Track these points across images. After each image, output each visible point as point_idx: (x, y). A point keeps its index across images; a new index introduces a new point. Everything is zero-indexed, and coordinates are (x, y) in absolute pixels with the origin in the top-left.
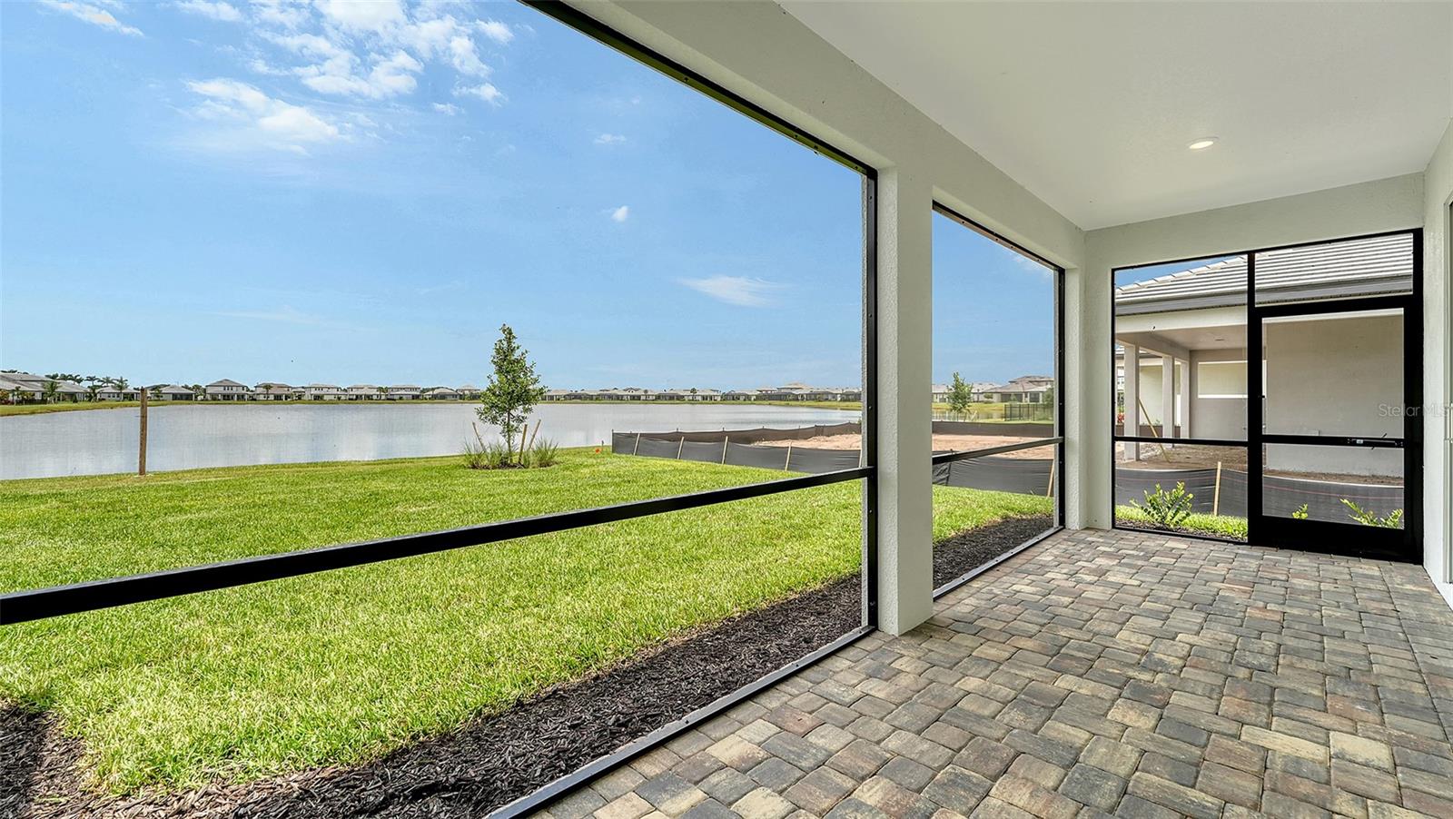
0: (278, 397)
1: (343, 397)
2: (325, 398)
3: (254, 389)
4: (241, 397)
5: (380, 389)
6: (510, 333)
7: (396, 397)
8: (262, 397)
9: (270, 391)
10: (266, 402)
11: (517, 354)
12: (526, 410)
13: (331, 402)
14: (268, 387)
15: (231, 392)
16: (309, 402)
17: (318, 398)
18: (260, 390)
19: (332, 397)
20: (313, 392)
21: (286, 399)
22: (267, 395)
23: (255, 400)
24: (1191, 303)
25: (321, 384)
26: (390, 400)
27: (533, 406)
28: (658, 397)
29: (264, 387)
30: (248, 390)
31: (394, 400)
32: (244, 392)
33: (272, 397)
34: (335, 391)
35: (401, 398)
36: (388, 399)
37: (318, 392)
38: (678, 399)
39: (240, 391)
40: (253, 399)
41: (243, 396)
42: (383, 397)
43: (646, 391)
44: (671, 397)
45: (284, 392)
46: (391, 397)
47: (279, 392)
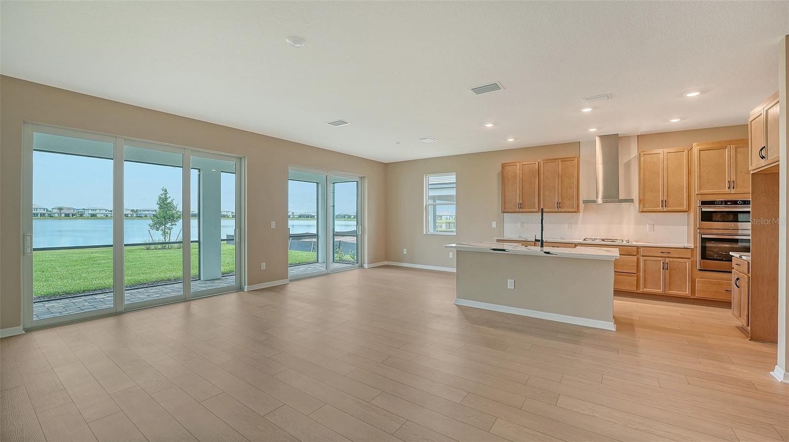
0: (67, 215)
1: (109, 215)
2: (98, 215)
3: (51, 210)
4: (42, 215)
5: (133, 211)
6: (166, 191)
7: (142, 216)
8: (56, 215)
9: (62, 212)
10: (60, 218)
11: (169, 201)
12: (172, 225)
13: (101, 218)
14: (60, 209)
15: (37, 212)
16: (87, 218)
17: (93, 216)
18: (55, 211)
19: (103, 215)
20: (90, 212)
21: (72, 216)
22: (60, 214)
23: (52, 217)
24: (443, 186)
25: (94, 207)
26: (139, 217)
27: (176, 223)
28: (300, 216)
29: (58, 209)
30: (47, 211)
31: (141, 217)
32: (45, 212)
33: (63, 215)
34: (104, 212)
35: (146, 216)
36: (138, 217)
37: (93, 212)
38: (311, 218)
39: (42, 211)
40: (51, 216)
41: (44, 214)
42: (134, 215)
43: (293, 213)
44: (308, 217)
45: (72, 212)
46: (140, 215)
47: (68, 212)
